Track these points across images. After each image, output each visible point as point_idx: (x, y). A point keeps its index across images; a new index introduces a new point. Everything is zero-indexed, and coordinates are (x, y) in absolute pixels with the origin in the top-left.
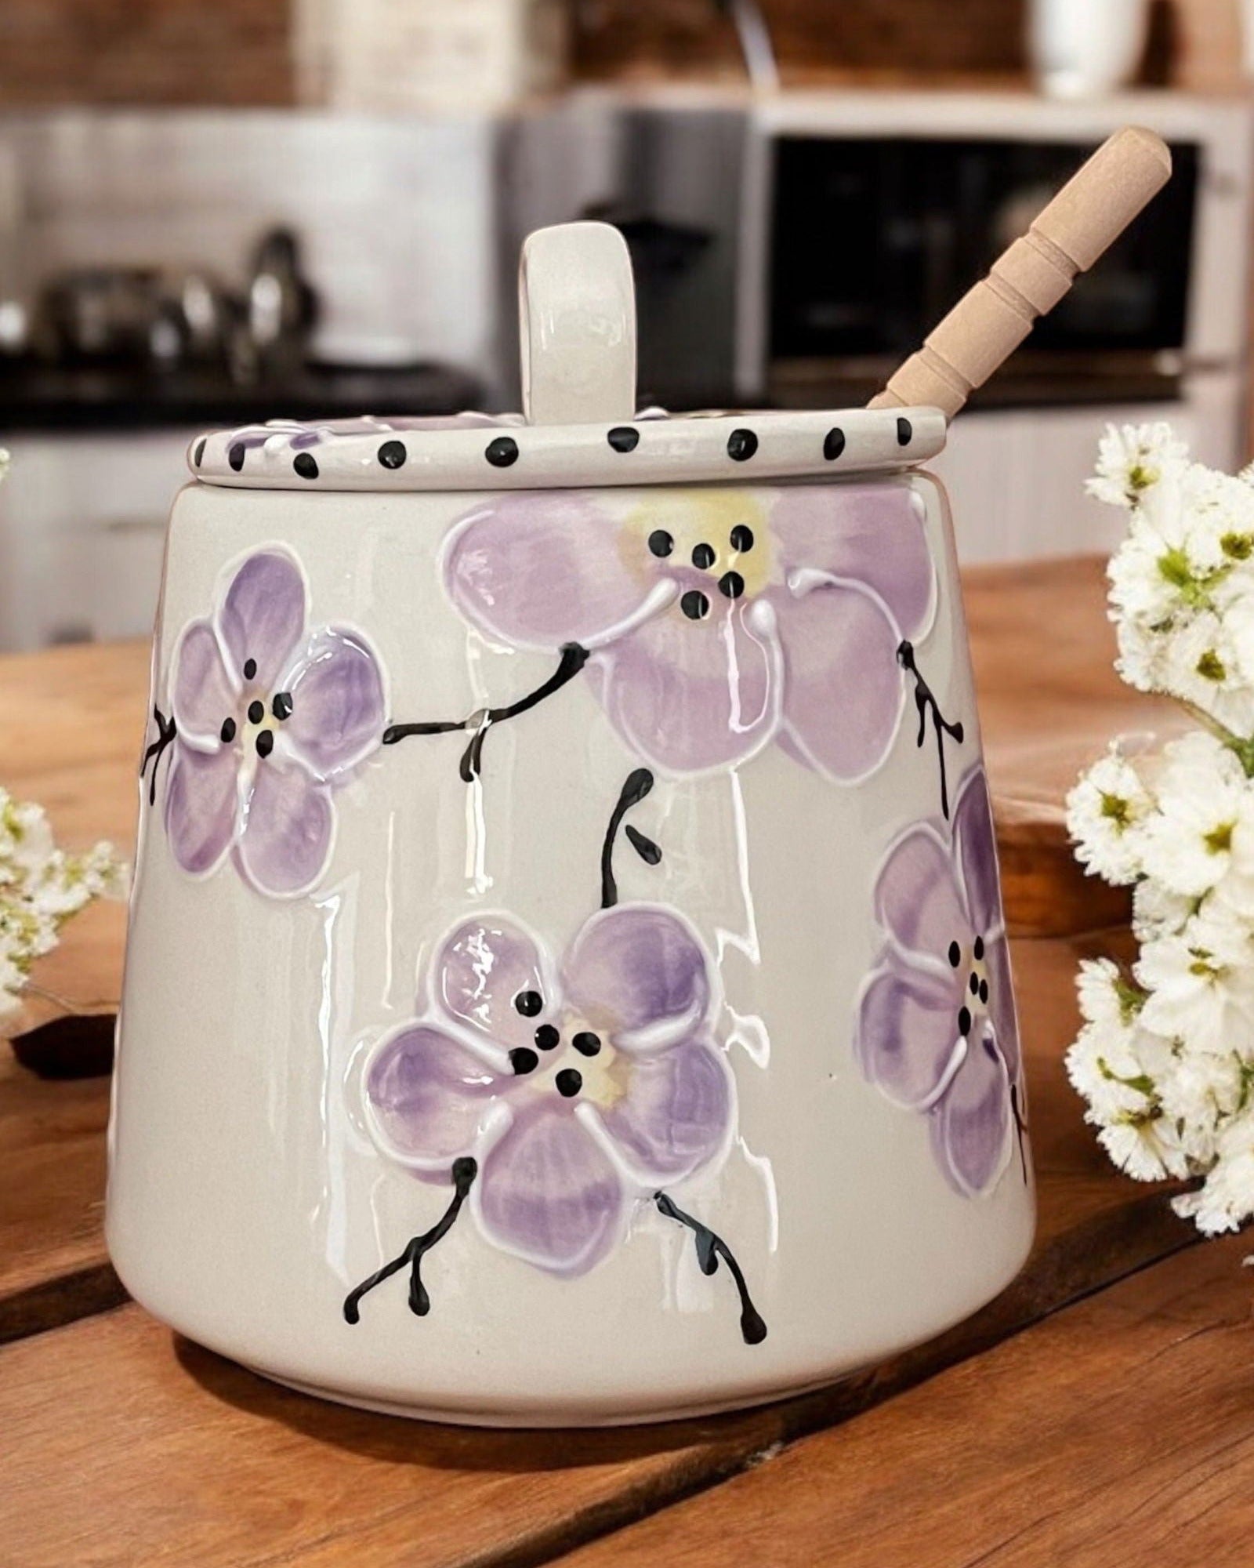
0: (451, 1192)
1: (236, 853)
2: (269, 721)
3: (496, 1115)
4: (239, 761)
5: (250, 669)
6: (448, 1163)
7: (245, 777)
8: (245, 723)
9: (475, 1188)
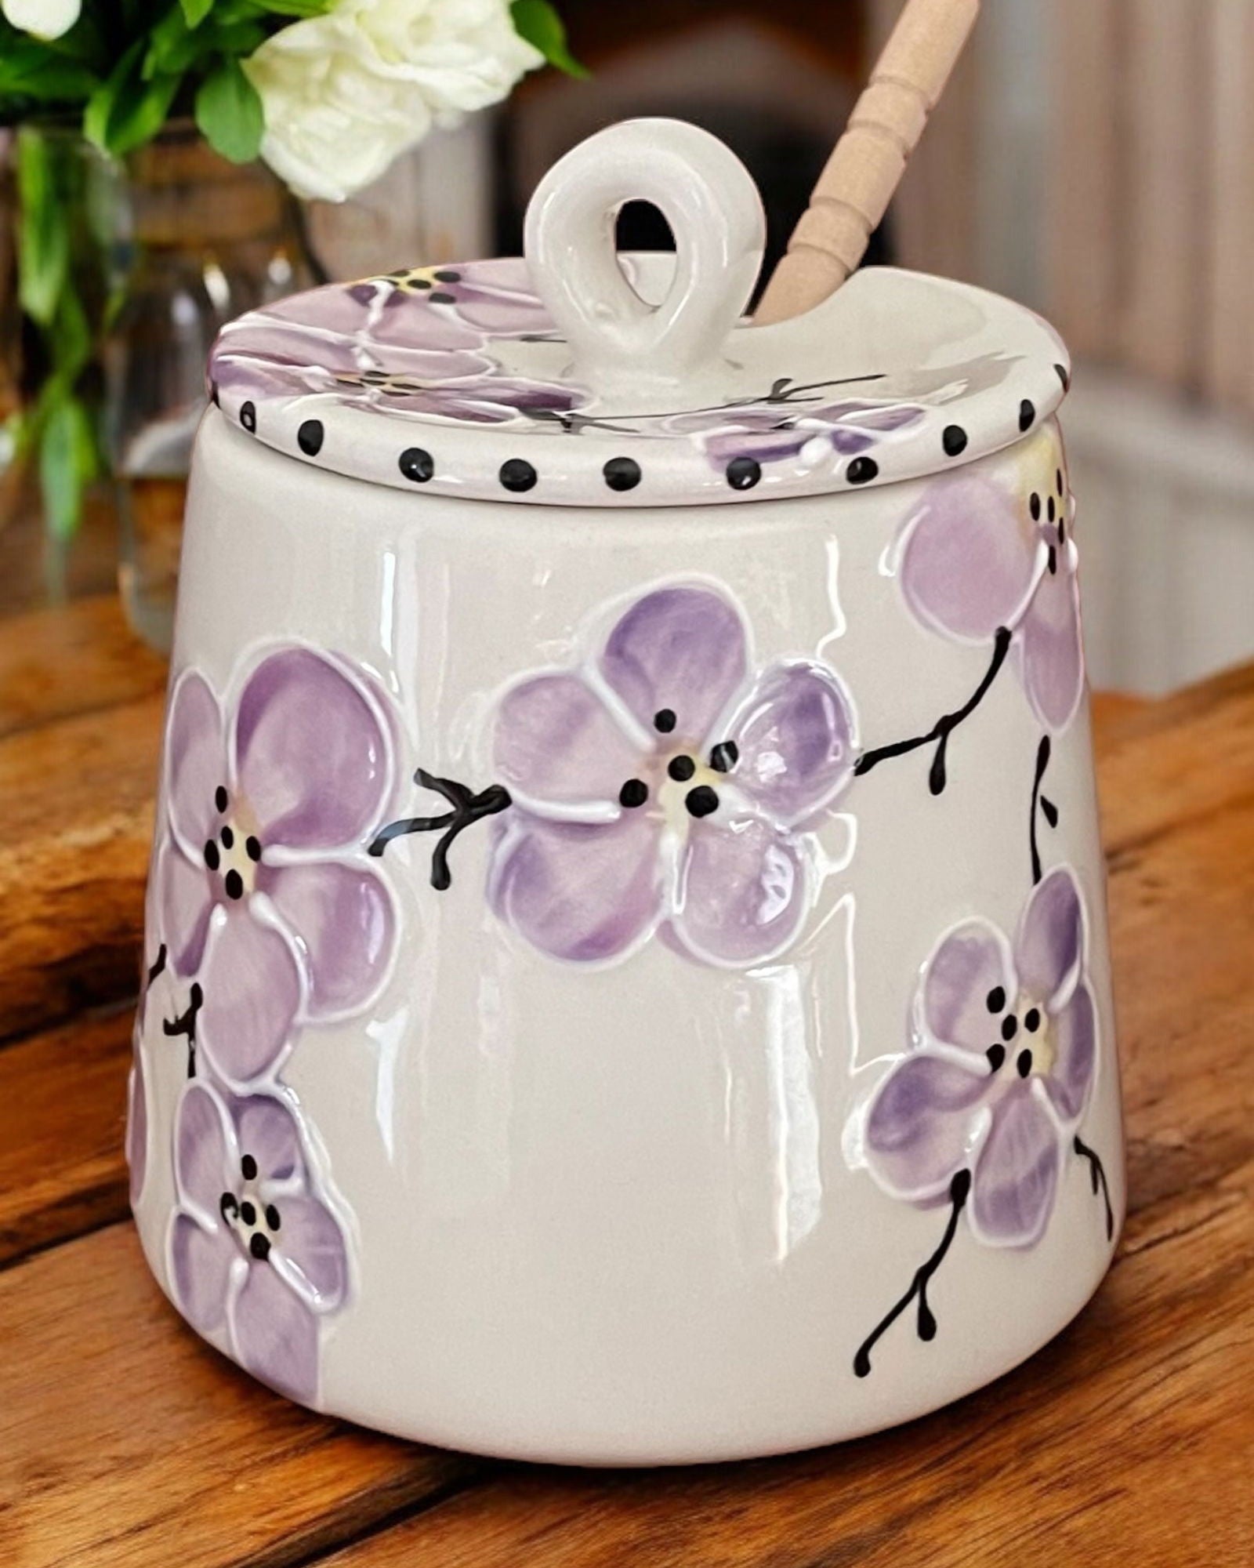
0: (949, 1208)
1: (667, 932)
2: (703, 777)
3: (980, 1121)
4: (658, 826)
5: (665, 721)
6: (946, 1183)
7: (672, 843)
8: (663, 781)
9: (970, 1197)
